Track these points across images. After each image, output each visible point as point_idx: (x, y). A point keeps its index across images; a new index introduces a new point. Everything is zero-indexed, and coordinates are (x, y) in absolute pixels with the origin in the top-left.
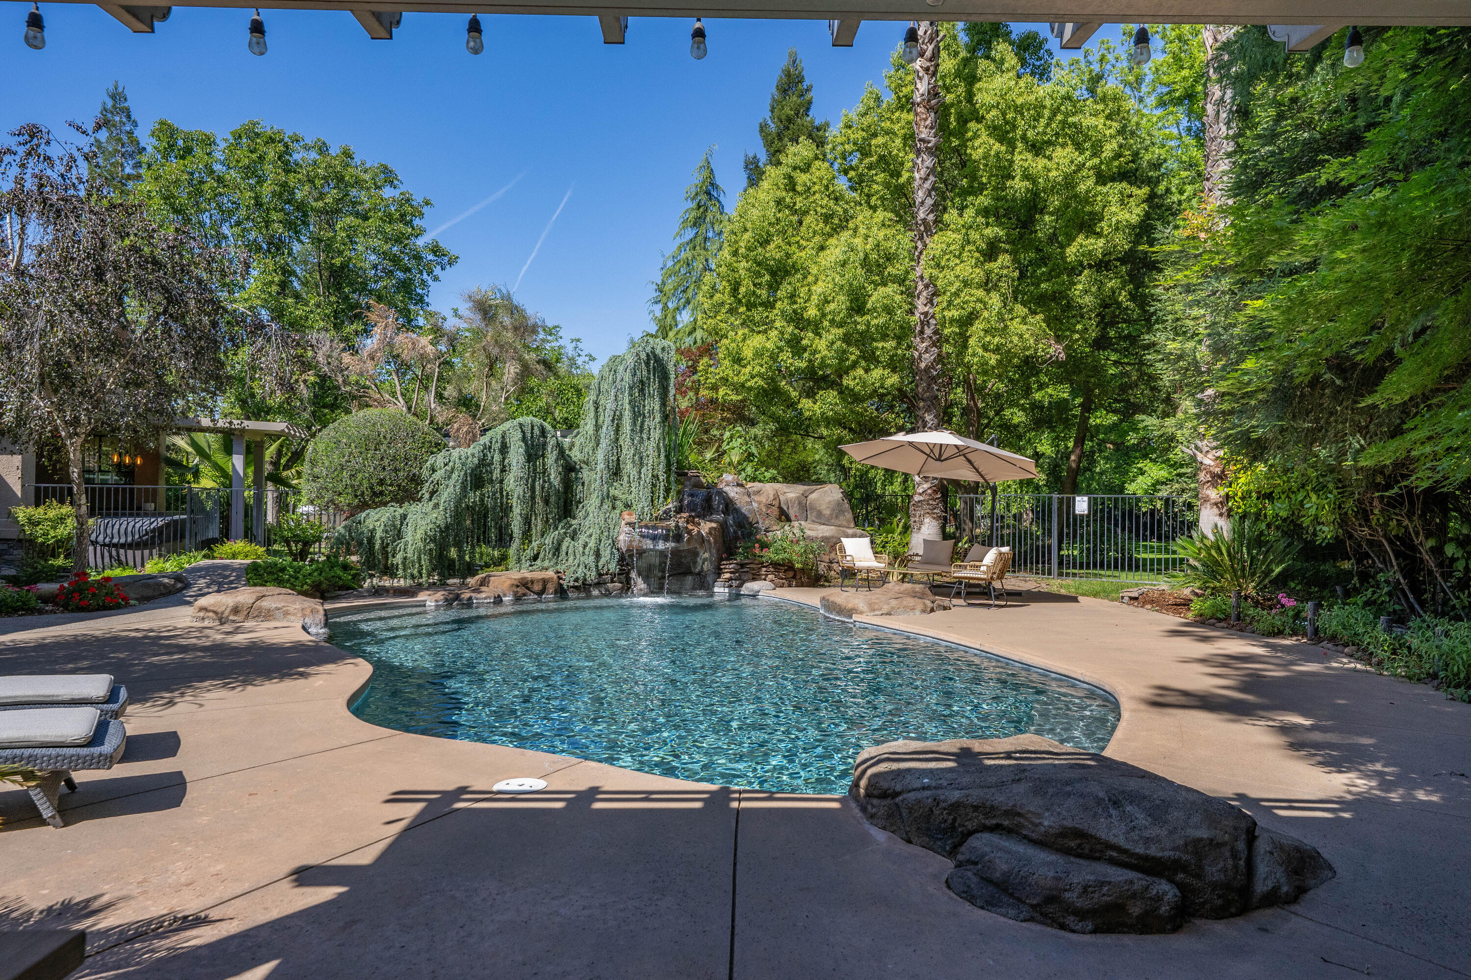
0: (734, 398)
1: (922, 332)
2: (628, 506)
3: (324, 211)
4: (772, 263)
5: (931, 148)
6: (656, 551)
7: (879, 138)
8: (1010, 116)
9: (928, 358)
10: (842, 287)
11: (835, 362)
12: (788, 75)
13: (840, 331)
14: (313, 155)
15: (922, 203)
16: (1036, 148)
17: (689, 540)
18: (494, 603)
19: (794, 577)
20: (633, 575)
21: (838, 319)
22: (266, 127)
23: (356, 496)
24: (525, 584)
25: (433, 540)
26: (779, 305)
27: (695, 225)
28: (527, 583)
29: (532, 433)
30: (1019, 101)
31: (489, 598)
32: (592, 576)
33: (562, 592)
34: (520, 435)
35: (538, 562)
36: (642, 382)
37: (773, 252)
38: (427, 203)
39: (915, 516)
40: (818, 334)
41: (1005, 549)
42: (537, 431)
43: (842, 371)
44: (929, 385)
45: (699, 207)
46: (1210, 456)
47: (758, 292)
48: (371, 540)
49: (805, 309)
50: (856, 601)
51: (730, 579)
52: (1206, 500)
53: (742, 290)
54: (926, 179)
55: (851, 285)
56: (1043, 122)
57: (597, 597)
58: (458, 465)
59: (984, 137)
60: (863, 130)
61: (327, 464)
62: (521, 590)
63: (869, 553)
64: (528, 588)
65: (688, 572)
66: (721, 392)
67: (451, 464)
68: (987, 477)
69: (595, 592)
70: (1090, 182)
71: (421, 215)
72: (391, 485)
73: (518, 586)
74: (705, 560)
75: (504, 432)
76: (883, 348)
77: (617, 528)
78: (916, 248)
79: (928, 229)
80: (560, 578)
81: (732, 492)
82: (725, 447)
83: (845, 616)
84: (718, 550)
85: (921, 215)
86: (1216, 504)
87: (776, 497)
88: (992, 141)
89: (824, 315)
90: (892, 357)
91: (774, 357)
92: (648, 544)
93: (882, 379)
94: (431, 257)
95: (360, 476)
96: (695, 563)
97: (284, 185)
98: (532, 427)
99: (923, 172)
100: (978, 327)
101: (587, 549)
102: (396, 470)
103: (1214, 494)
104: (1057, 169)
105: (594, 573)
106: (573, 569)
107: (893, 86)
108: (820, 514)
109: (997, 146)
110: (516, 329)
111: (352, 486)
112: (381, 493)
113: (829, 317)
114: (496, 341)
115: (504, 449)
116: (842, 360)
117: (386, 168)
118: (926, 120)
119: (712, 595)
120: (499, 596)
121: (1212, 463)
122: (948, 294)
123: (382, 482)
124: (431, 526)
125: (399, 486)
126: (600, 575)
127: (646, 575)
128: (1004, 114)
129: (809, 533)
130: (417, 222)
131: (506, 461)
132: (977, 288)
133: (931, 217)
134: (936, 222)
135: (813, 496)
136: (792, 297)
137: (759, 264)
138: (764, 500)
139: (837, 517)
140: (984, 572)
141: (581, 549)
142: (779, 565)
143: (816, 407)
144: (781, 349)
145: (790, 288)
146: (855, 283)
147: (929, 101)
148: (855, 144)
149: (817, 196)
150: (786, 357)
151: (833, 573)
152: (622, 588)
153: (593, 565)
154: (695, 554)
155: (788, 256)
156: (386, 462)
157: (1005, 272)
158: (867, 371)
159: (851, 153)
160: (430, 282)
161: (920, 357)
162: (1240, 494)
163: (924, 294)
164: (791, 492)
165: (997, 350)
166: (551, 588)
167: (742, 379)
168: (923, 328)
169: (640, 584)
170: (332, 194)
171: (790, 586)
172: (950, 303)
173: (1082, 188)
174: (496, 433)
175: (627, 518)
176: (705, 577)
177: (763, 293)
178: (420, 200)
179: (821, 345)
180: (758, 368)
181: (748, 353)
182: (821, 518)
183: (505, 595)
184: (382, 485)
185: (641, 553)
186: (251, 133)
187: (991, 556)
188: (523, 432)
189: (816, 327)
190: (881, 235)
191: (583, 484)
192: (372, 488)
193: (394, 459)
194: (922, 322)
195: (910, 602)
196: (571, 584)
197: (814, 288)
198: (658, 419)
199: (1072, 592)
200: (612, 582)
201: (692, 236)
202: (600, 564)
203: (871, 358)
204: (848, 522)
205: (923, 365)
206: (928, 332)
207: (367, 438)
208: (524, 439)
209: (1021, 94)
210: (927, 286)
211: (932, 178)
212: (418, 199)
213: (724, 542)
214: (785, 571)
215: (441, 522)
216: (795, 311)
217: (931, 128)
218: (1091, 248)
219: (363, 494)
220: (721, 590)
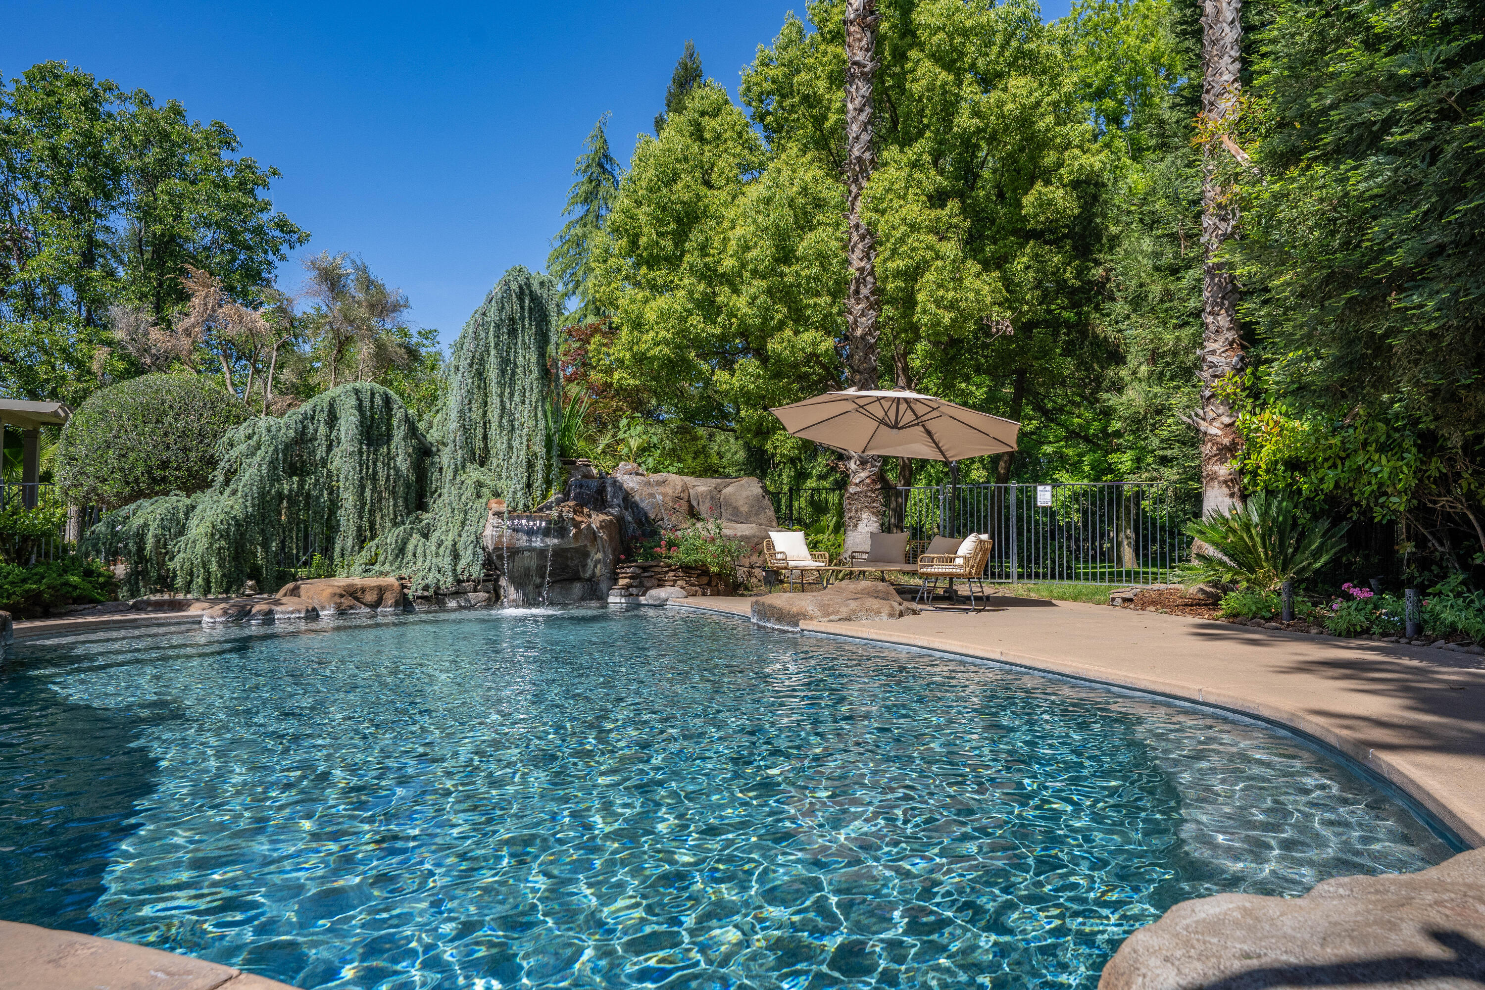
0: (631, 382)
1: (857, 292)
2: (497, 495)
3: (143, 171)
4: (679, 207)
5: (867, 74)
6: (534, 549)
7: (803, 74)
8: (958, 40)
9: (865, 323)
10: (765, 230)
11: (758, 321)
12: (685, 67)
13: (765, 283)
14: (131, 108)
15: (857, 138)
16: (987, 82)
17: (576, 534)
18: (306, 618)
19: (709, 584)
20: (503, 582)
21: (761, 268)
22: (69, 66)
23: (128, 483)
24: (354, 594)
25: (224, 535)
26: (687, 258)
27: (586, 200)
28: (355, 592)
29: (372, 402)
30: (969, 23)
31: (299, 611)
32: (447, 582)
33: (405, 604)
34: (353, 402)
35: (377, 567)
36: (512, 319)
37: (681, 192)
38: (274, 173)
39: (850, 510)
40: (736, 291)
41: (984, 537)
42: (378, 400)
43: (767, 331)
44: (866, 354)
45: (591, 181)
46: (1217, 424)
47: (663, 243)
48: (140, 537)
49: (719, 262)
50: (803, 603)
51: (628, 586)
52: (1213, 477)
53: (643, 241)
54: (860, 111)
55: (777, 226)
56: (995, 49)
57: (453, 610)
58: (266, 438)
59: (928, 64)
60: (783, 65)
61: (87, 441)
62: (347, 602)
63: (804, 551)
64: (357, 599)
65: (576, 578)
66: (616, 375)
67: (256, 437)
68: (948, 454)
69: (452, 604)
70: (1050, 119)
71: (265, 185)
72: (178, 469)
73: (342, 596)
74: (598, 562)
75: (333, 399)
76: (816, 304)
77: (483, 521)
78: (850, 192)
79: (863, 171)
80: (404, 587)
81: (630, 483)
82: (621, 435)
83: (788, 624)
84: (614, 553)
85: (856, 152)
86: (1225, 482)
87: (685, 488)
88: (938, 70)
89: (743, 266)
90: (825, 317)
91: (682, 319)
92: (523, 541)
93: (814, 344)
94: (277, 233)
95: (132, 456)
96: (585, 566)
97: (88, 135)
98: (373, 394)
99: (857, 102)
100: (930, 277)
101: (442, 549)
102: (185, 450)
103: (1223, 470)
104: (1014, 101)
105: (450, 579)
106: (422, 573)
107: (816, 19)
108: (736, 511)
109: (944, 75)
110: (372, 306)
111: (122, 470)
112: (164, 479)
113: (751, 266)
114: (345, 316)
115: (332, 419)
116: (766, 319)
117: (222, 126)
118: (860, 40)
119: (605, 605)
120: (314, 609)
121: (1220, 433)
122: (892, 240)
123: (164, 465)
124: (222, 516)
125: (188, 470)
126: (459, 582)
127: (519, 582)
128: (952, 39)
129: (725, 532)
130: (260, 192)
131: (334, 434)
132: (927, 233)
133: (867, 156)
134: (872, 161)
135: (728, 490)
136: (703, 249)
137: (664, 209)
138: (670, 492)
139: (757, 515)
140: (961, 567)
141: (434, 548)
142: (691, 568)
143: (734, 380)
144: (690, 313)
145: (701, 238)
146: (782, 224)
147: (864, 18)
148: (774, 82)
149: (730, 144)
150: (697, 323)
151: (754, 580)
152: (489, 599)
153: (449, 569)
154: (586, 555)
155: (699, 198)
156: (171, 439)
157: (955, 220)
158: (797, 333)
159: (769, 94)
160: (277, 263)
161: (856, 322)
162: (1264, 466)
163: (860, 246)
164: (701, 486)
165: (952, 306)
166: (390, 599)
167: (643, 347)
168: (858, 287)
169: (512, 593)
170: (153, 155)
171: (704, 594)
172: (894, 251)
173: (1041, 125)
174: (322, 400)
175: (495, 506)
176: (598, 584)
177: (668, 244)
178: (267, 169)
179: (741, 303)
180: (663, 333)
181: (651, 315)
182: (738, 516)
183: (323, 608)
184: (164, 469)
185: (515, 552)
186: (49, 74)
187: (968, 545)
188: (358, 399)
189: (732, 282)
190: (808, 177)
191: (441, 470)
192: (149, 472)
193: (183, 434)
194: (857, 280)
195: (875, 603)
196: (419, 593)
197: (730, 234)
198: (535, 375)
199: (1044, 595)
200: (475, 591)
201: (582, 213)
202: (459, 569)
203: (799, 318)
204: (770, 520)
205: (859, 332)
206: (865, 291)
207: (146, 407)
208: (360, 407)
209: (970, 15)
210: (863, 238)
211: (868, 110)
212: (263, 167)
213: (622, 542)
214: (699, 576)
215: (238, 512)
216: (706, 265)
217: (867, 50)
218: (1051, 196)
219: (136, 480)
220: (618, 600)
